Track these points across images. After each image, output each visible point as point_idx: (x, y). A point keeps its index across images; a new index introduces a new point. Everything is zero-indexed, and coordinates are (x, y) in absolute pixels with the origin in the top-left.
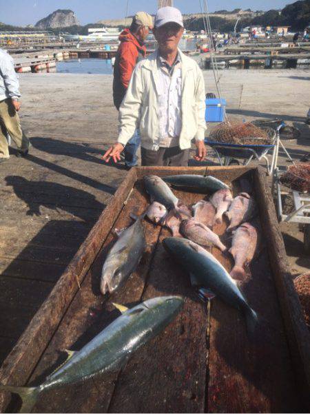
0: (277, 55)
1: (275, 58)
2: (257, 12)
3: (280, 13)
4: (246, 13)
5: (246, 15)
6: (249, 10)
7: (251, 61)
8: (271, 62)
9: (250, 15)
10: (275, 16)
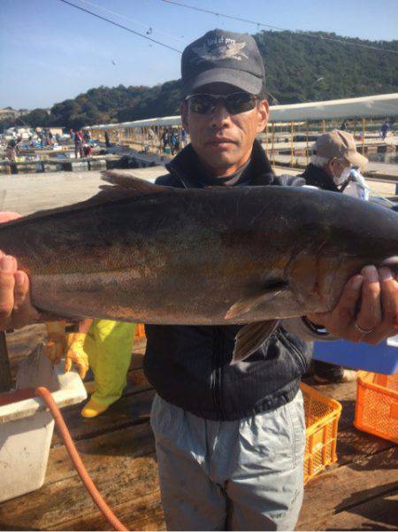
0: (48, 158)
1: (45, 162)
2: (21, 111)
3: (49, 112)
4: (7, 111)
5: (7, 114)
6: (10, 108)
7: (19, 167)
8: (43, 167)
9: (13, 114)
10: (44, 116)
